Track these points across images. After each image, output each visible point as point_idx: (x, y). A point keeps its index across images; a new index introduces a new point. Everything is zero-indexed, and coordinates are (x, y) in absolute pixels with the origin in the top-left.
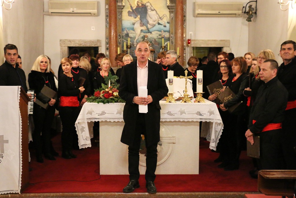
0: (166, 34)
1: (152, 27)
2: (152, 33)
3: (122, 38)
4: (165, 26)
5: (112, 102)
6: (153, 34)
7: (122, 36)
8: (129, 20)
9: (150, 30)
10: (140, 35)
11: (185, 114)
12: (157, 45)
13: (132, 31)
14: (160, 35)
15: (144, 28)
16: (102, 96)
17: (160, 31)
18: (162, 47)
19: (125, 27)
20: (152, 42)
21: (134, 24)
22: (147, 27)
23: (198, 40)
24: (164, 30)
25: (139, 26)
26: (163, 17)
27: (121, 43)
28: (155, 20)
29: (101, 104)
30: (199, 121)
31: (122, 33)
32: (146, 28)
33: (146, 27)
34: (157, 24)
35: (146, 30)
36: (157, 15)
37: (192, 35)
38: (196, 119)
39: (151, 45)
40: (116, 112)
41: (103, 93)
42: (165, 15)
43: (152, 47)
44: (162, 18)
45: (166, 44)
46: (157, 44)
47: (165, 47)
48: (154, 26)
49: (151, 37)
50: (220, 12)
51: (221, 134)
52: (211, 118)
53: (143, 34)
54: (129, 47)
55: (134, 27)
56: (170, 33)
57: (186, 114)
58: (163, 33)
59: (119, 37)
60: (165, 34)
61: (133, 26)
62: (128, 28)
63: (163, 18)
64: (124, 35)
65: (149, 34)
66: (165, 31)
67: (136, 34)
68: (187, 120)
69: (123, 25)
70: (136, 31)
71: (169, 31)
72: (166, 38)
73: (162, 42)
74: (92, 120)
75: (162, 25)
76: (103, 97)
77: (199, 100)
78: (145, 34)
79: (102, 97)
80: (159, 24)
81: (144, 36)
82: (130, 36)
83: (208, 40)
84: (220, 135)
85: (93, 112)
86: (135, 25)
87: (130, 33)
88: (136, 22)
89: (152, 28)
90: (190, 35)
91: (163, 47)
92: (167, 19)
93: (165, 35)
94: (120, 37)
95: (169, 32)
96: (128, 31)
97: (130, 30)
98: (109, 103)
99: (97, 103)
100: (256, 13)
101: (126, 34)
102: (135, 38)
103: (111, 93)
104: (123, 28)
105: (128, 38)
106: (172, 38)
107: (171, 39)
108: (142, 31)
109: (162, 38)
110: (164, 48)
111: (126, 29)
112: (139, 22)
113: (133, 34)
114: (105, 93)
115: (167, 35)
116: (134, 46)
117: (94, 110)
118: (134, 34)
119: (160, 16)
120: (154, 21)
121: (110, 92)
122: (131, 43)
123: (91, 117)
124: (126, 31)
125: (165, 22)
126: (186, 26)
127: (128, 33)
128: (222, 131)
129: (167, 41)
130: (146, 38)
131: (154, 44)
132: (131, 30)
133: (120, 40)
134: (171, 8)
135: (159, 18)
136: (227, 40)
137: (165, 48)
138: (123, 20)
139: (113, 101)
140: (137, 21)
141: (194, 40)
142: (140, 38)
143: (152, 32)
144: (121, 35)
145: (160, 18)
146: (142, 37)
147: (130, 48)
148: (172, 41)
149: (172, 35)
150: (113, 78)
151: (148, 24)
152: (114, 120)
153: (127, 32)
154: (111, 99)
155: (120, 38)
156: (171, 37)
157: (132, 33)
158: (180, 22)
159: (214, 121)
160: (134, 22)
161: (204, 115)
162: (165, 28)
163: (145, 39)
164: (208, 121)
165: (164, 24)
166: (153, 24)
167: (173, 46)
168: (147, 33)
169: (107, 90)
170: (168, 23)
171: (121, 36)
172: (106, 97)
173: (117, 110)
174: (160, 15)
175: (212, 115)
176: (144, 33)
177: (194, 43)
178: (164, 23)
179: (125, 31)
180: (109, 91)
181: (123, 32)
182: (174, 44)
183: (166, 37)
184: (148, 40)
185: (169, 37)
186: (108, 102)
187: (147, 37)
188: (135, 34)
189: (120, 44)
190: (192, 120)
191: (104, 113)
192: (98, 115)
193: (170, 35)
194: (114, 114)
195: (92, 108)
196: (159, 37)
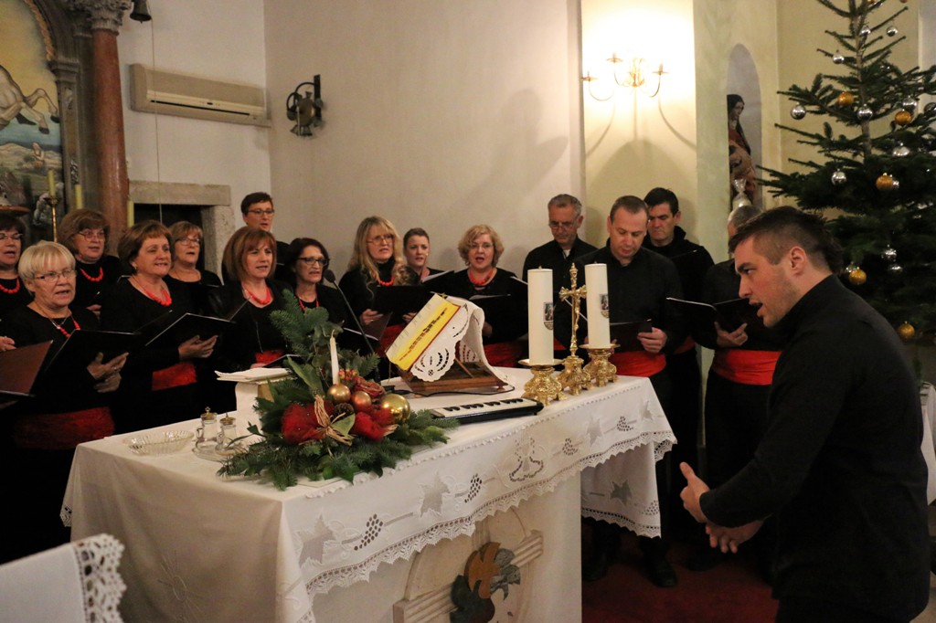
0: (49, 155)
6: (5, 153)
11: (600, 438)
14: (28, 159)
23: (148, 184)
24: (42, 143)
26: (36, 97)
28: (6, 104)
34: (15, 120)
36: (14, 90)
40: (422, 501)
42: (41, 93)
44: (33, 100)
48: (4, 124)
50: (210, 104)
52: (644, 432)
56: (67, 152)
57: (601, 435)
58: (37, 153)
60: (45, 156)
63: (36, 101)
66: (45, 148)
71: (62, 146)
72: (50, 169)
75: (32, 123)
77: (609, 375)
79: (342, 440)
80: (22, 119)
83: (175, 184)
85: (329, 535)
91: (53, 202)
92: (50, 107)
93: (47, 160)
95: (60, 150)
100: (318, 115)
106: (73, 173)
107: (71, 175)
115: (53, 161)
119: (26, 94)
120: (4, 109)
121: (362, 400)
125: (43, 117)
134: (67, 71)
135: (19, 98)
136: (224, 186)
141: (137, 183)
145: (25, 99)
149: (72, 163)
152: (414, 548)
156: (72, 169)
161: (634, 425)
162: (45, 136)
165: (40, 122)
166: (2, 119)
169: (337, 392)
170: (55, 119)
173: (424, 493)
174: (21, 88)
177: (136, 191)
178: (39, 119)
180: (352, 395)
183: (51, 166)
185: (62, 167)
191: (376, 528)
192: (356, 548)
193: (63, 161)
194: (412, 514)
195: (321, 517)
196: (25, 166)
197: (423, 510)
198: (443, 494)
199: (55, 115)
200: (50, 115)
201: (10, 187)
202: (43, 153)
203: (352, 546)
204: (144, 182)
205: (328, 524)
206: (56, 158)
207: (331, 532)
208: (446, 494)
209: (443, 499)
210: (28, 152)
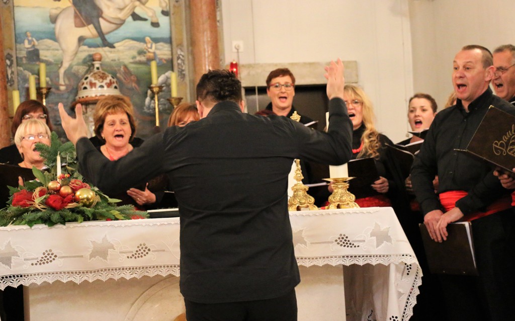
0: (161, 47)
1: (113, 26)
2: (114, 47)
3: (18, 65)
4: (155, 25)
5: (75, 220)
6: (121, 48)
7: (17, 58)
8: (37, 7)
9: (107, 37)
10: (76, 53)
11: (303, 246)
12: (134, 85)
13: (49, 42)
14: (141, 53)
15: (89, 31)
16: (42, 203)
17: (141, 40)
18: (151, 88)
19: (24, 30)
20: (118, 75)
21: (54, 20)
22: (98, 28)
23: (262, 66)
24: (154, 36)
25: (73, 25)
27: (16, 81)
28: (122, 5)
29: (41, 228)
30: (348, 263)
31: (16, 50)
32: (94, 32)
33: (96, 28)
34: (130, 18)
35: (94, 37)
37: (240, 51)
38: (338, 259)
39: (115, 85)
40: (90, 251)
41: (41, 195)
43: (121, 91)
45: (162, 78)
46: (132, 81)
47: (160, 87)
48: (121, 23)
49: (113, 60)
51: (414, 302)
52: (382, 253)
53: (85, 52)
54: (44, 91)
55: (54, 29)
56: (174, 43)
57: (305, 243)
58: (149, 45)
59: (8, 62)
60: (156, 49)
61: (52, 26)
62: (34, 34)
64: (23, 54)
65: (107, 49)
66: (156, 40)
67: (62, 50)
68: (312, 264)
69: (19, 25)
70: (61, 40)
71: (171, 38)
72: (161, 60)
73: (150, 73)
74: (10, 284)
75: (145, 20)
76: (42, 206)
77: (340, 201)
78: (93, 51)
79: (39, 207)
81: (90, 56)
82: (42, 57)
84: (413, 305)
85: (15, 254)
86: (59, 22)
87: (43, 47)
88: (61, 12)
89: (116, 32)
90: (236, 51)
91: (156, 90)
92: (160, 3)
93: (158, 52)
94: (12, 62)
95: (169, 41)
96: (36, 43)
97: (41, 39)
98: (68, 224)
99: (26, 227)
101: (29, 53)
102: (62, 63)
103: (68, 194)
104: (17, 32)
105: (39, 65)
106: (179, 61)
107: (178, 64)
108: (81, 40)
109: (149, 60)
110: (158, 93)
111: (29, 34)
112: (72, 11)
113: (53, 50)
114: (50, 194)
115: (163, 52)
116: (58, 89)
117: (16, 250)
118: (56, 52)
120: (121, 9)
121: (66, 190)
122: (48, 79)
123: (8, 274)
124: (30, 42)
125: (154, 12)
126: (221, 21)
127: (36, 47)
128: (418, 292)
129: (167, 71)
130: (97, 64)
131: (124, 80)
132: (45, 40)
133: (12, 73)
136: (349, 62)
137: (161, 93)
138: (17, 6)
139: (80, 217)
140: (64, 10)
141: (249, 66)
142: (78, 64)
143: (116, 45)
144: (13, 54)
146: (85, 59)
147: (47, 95)
148: (183, 71)
149: (179, 52)
150: (66, 150)
151: (103, 18)
152: (85, 278)
153: (34, 46)
154: (73, 210)
155: (10, 66)
156: (178, 58)
157: (48, 50)
158: (204, 7)
159: (392, 260)
160: (55, 12)
161: (360, 244)
162: (156, 29)
163: (93, 65)
164: (374, 262)
165: (152, 17)
166: (119, 19)
167: (186, 85)
168: (97, 46)
169: (51, 185)
170: (165, 13)
171: (14, 59)
172: (54, 205)
173: (92, 246)
175: (385, 242)
176: (90, 46)
177: (249, 74)
178: (150, 14)
179: (26, 42)
180: (61, 187)
181: (18, 46)
182: (187, 79)
183: (161, 57)
184: (103, 70)
185: (170, 57)
186: (63, 221)
187: (100, 60)
188: (60, 52)
189: (11, 85)
190: (325, 263)
191: (51, 257)
192: (32, 264)
193: (172, 51)
194: (82, 256)
195: (9, 242)
196: (139, 58)
197: (92, 256)
198: (109, 250)
199: (165, 10)
200: (160, 9)
201: (125, 79)
202: (154, 45)
203: (30, 262)
204: (258, 64)
205: (13, 247)
206: (166, 49)
207: (17, 252)
208: (112, 250)
209: (109, 253)
210: (141, 46)
